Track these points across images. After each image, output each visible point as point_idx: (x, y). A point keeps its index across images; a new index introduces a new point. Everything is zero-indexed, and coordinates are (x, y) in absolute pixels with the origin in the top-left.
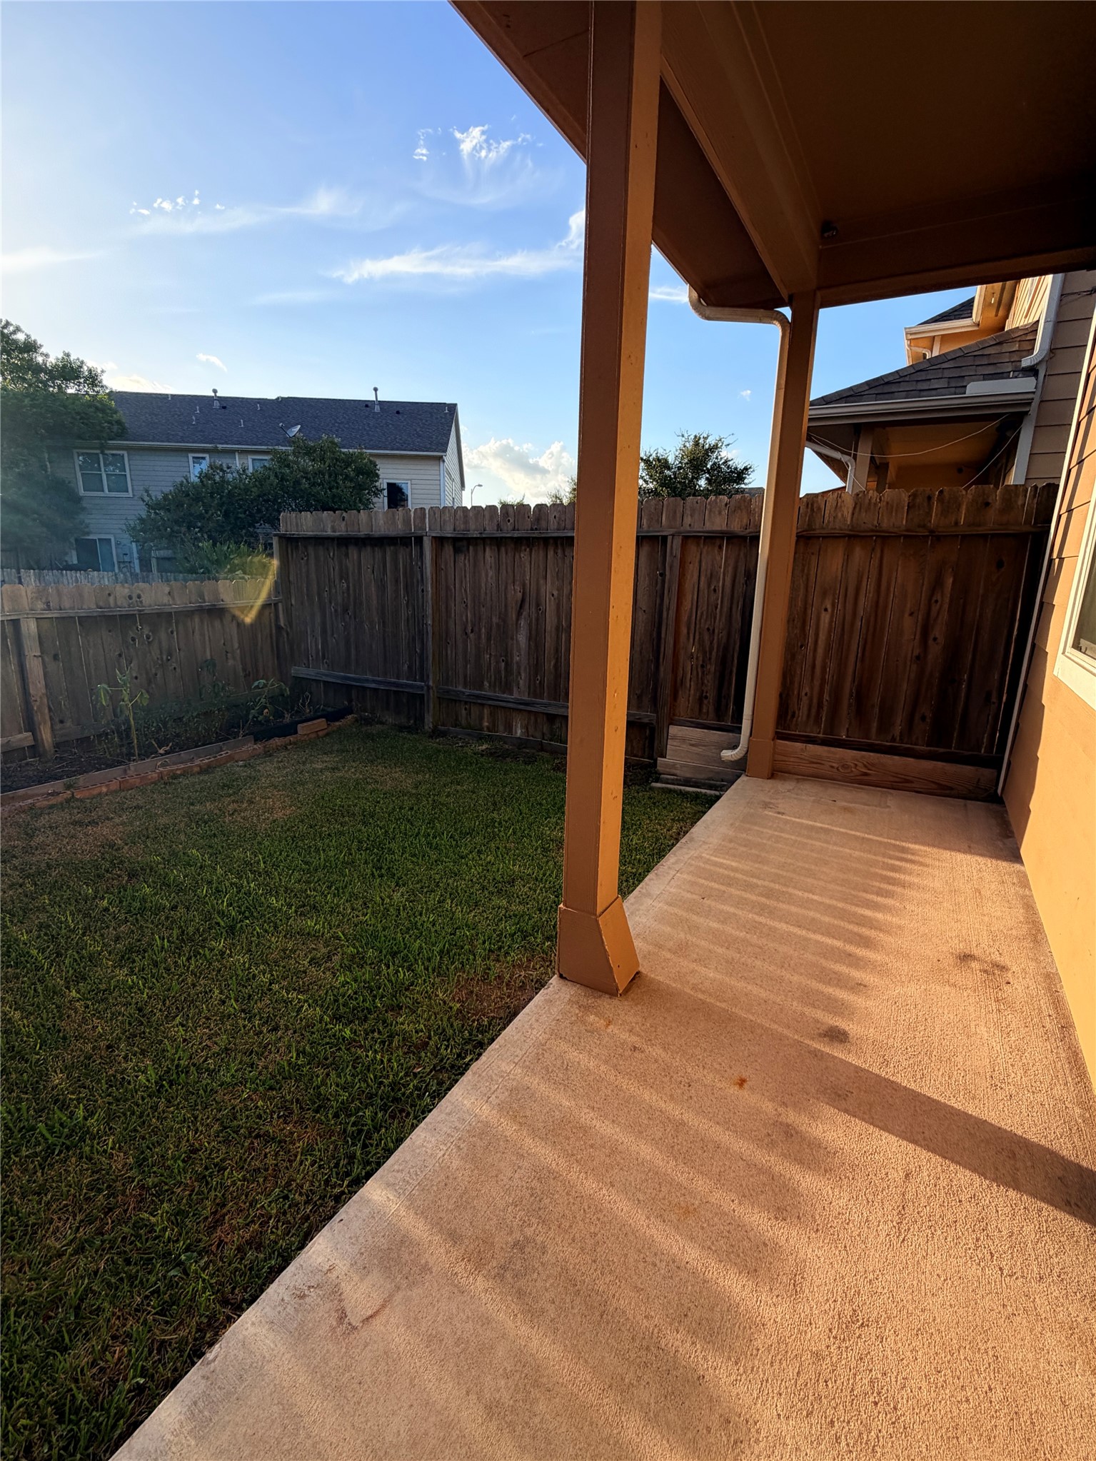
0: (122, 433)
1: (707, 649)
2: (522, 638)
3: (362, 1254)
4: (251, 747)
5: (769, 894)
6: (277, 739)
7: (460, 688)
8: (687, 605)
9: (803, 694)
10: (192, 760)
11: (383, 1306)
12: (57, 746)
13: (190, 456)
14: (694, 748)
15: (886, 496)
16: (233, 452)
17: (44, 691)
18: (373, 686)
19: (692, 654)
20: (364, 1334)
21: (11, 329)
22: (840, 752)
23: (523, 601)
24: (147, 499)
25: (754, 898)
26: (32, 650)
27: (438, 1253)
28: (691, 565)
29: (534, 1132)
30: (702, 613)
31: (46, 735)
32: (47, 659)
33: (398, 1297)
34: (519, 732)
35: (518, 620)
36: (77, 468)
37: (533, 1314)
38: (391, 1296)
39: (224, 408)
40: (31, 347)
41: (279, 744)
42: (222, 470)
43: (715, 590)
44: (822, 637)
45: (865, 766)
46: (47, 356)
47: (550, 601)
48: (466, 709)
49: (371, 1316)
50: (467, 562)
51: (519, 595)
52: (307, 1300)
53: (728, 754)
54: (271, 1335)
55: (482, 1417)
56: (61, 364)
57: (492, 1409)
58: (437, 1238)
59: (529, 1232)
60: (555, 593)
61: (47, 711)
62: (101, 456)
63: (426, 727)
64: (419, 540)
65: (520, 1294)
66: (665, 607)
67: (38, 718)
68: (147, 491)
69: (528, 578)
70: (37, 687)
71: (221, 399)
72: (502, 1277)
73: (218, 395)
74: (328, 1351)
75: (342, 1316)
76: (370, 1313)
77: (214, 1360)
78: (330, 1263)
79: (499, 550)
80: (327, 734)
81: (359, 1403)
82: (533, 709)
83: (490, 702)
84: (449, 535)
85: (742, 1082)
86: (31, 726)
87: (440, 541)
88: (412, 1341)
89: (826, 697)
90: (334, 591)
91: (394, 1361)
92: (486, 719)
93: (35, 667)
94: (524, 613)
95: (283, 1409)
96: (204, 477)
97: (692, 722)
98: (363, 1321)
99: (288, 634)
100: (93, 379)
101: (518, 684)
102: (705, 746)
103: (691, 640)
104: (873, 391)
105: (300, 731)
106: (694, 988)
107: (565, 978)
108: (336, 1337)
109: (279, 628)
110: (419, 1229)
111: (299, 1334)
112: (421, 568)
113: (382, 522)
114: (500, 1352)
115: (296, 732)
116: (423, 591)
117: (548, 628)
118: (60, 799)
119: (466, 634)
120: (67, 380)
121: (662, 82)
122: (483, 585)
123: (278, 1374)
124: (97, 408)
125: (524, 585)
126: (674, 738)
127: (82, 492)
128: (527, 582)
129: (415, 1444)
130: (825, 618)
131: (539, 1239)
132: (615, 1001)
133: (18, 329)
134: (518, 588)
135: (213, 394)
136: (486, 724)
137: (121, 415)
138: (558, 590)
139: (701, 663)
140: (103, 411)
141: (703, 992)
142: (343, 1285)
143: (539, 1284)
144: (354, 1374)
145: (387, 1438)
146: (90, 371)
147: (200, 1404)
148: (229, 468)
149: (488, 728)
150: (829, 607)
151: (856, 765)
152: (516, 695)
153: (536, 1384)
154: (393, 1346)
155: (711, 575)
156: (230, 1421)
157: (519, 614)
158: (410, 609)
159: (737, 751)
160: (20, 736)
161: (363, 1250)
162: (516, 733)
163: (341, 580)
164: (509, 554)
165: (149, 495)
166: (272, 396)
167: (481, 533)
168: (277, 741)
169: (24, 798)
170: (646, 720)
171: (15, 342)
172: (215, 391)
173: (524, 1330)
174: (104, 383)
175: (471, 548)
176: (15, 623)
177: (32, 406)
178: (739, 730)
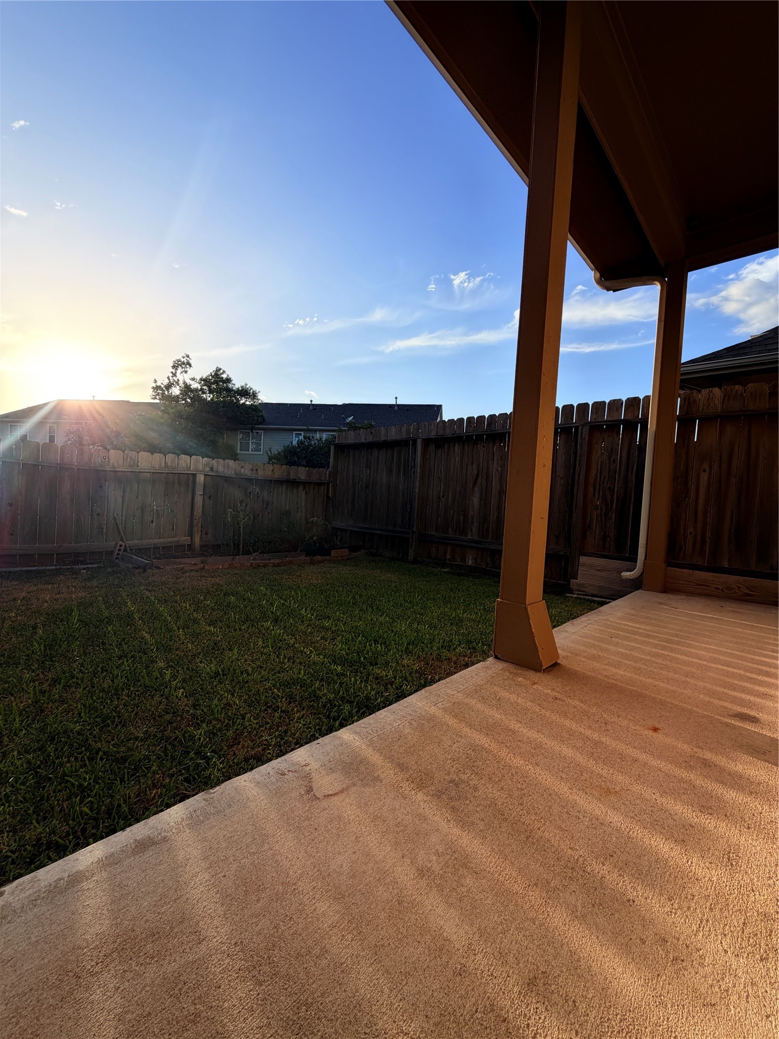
0: (263, 422)
1: (609, 502)
2: (476, 500)
3: (331, 762)
4: (303, 558)
5: (668, 641)
6: (318, 557)
7: (433, 533)
8: (593, 472)
9: (688, 533)
10: (270, 560)
11: (342, 792)
12: (201, 546)
13: (294, 433)
14: (599, 573)
15: (750, 388)
16: (316, 431)
17: (201, 515)
18: (379, 532)
19: (597, 505)
20: (324, 803)
21: (221, 371)
22: (724, 577)
23: (478, 475)
24: (269, 452)
25: (656, 642)
26: (199, 491)
27: (388, 773)
28: (596, 446)
29: (471, 726)
30: (605, 477)
31: (197, 540)
32: (205, 497)
33: (354, 789)
34: (470, 562)
35: (473, 487)
36: (239, 440)
37: (464, 823)
38: (348, 788)
39: (315, 409)
40: (228, 380)
41: (320, 559)
42: (309, 439)
43: (614, 461)
44: (702, 491)
45: (748, 588)
46: (234, 385)
47: (495, 474)
48: (436, 547)
49: (331, 795)
50: (443, 453)
51: (475, 472)
52: (286, 776)
53: (626, 575)
54: (256, 789)
55: (414, 874)
56: (240, 389)
57: (422, 872)
58: (388, 765)
59: (463, 777)
60: (500, 469)
61: (200, 526)
62: (251, 433)
63: (410, 558)
64: (415, 442)
65: (454, 809)
66: (577, 473)
67: (195, 529)
68: (270, 450)
69: (482, 461)
70: (198, 512)
71: (314, 405)
72: (439, 797)
73: (313, 403)
74: (295, 806)
75: (310, 790)
76: (331, 793)
77: (214, 793)
78: (306, 762)
79: (464, 445)
80: (348, 559)
81: (313, 840)
82: (481, 546)
83: (452, 542)
84: (433, 437)
85: (655, 730)
86: (191, 534)
87: (427, 442)
88: (361, 816)
89: (708, 535)
90: (362, 475)
91: (344, 823)
92: (448, 554)
93: (199, 500)
94: (478, 483)
95: (255, 829)
96: (300, 443)
97: (597, 554)
98: (325, 796)
99: (333, 501)
100: (254, 396)
101: (472, 529)
102: (608, 571)
103: (597, 496)
104: (729, 354)
105: (332, 554)
106: (606, 676)
107: (499, 659)
108: (303, 800)
109: (328, 497)
110: (376, 758)
111: (276, 792)
112: (414, 459)
113: (394, 433)
114: (434, 839)
115: (330, 555)
116: (414, 472)
117: (494, 491)
118: (197, 567)
119: (439, 498)
120: (242, 396)
121: (579, 102)
122: (452, 466)
123: (256, 810)
124: (253, 409)
125: (479, 465)
126: (584, 565)
127: (239, 452)
128: (481, 463)
129: (354, 876)
130: (704, 477)
131: (472, 783)
132: (539, 674)
133: (224, 372)
134: (474, 467)
135: (310, 403)
136: (449, 557)
137: (264, 413)
138: (501, 467)
139: (604, 512)
140: (255, 411)
141: (616, 680)
142: (313, 774)
143: (471, 808)
144: (312, 823)
145: (331, 866)
146: (253, 392)
147: (198, 812)
148: (313, 437)
149: (449, 559)
150: (707, 468)
151: (739, 587)
152: (469, 537)
153: (465, 866)
154: (345, 815)
155: (612, 450)
156: (216, 826)
157: (475, 483)
158: (406, 484)
159: (632, 573)
160: (185, 538)
161: (331, 760)
162: (468, 562)
163: (366, 468)
164: (470, 447)
165: (271, 452)
166: (339, 402)
167: (453, 434)
168: (319, 558)
169: (180, 563)
170: (562, 553)
171: (222, 378)
172: (311, 401)
173: (456, 831)
174: (259, 397)
175: (446, 445)
176: (194, 475)
177: (223, 407)
178: (635, 560)
